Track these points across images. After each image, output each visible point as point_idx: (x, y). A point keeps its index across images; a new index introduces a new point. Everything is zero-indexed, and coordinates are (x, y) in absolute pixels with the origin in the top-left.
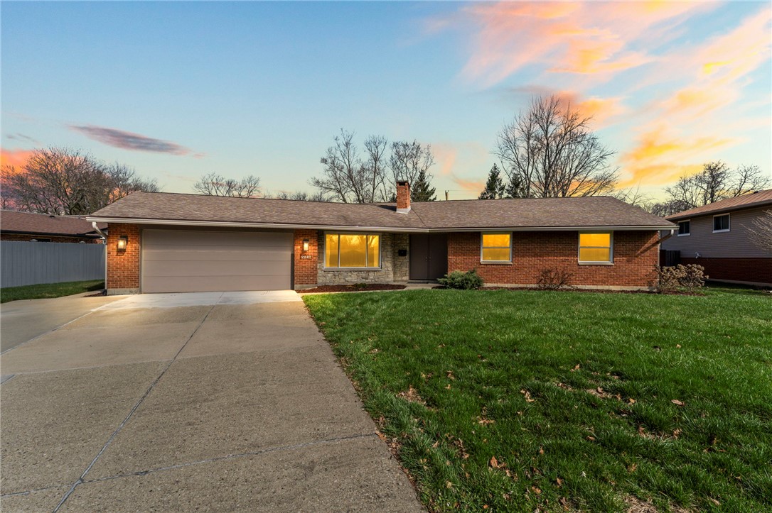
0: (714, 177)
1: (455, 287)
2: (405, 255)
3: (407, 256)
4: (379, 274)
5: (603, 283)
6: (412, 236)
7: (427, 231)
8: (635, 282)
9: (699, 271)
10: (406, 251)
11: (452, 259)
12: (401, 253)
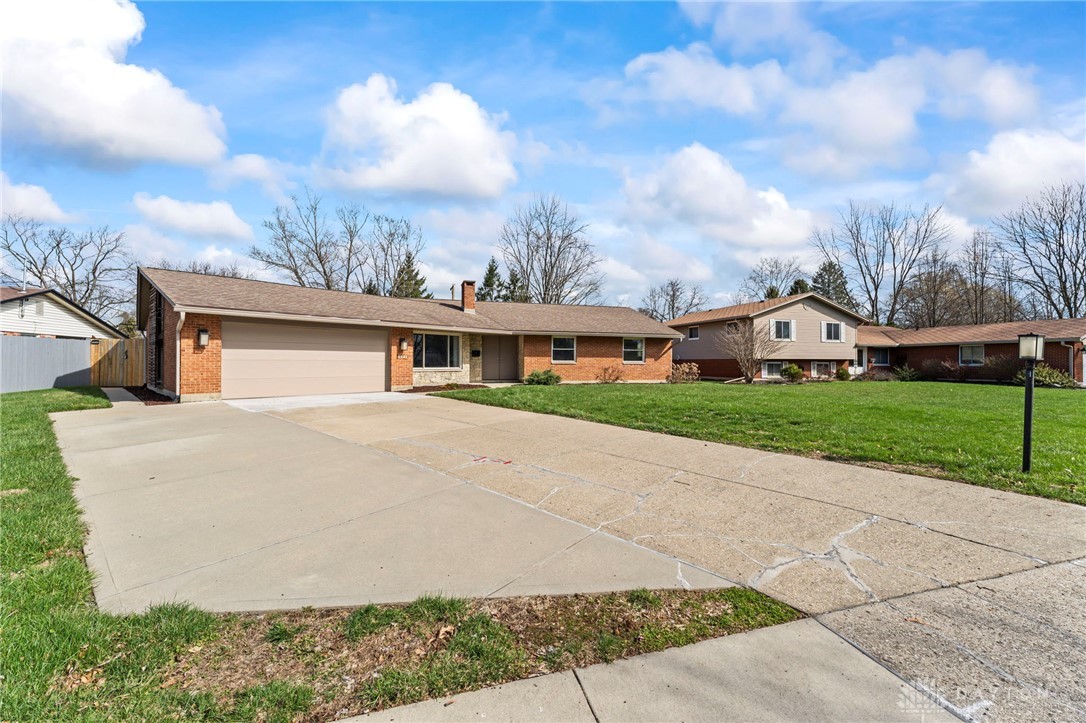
0: (674, 290)
1: (539, 383)
2: (478, 355)
3: (480, 357)
4: (461, 374)
5: (639, 378)
6: (485, 337)
7: (511, 333)
8: (658, 377)
9: (695, 367)
10: (479, 352)
11: (527, 360)
12: (475, 354)
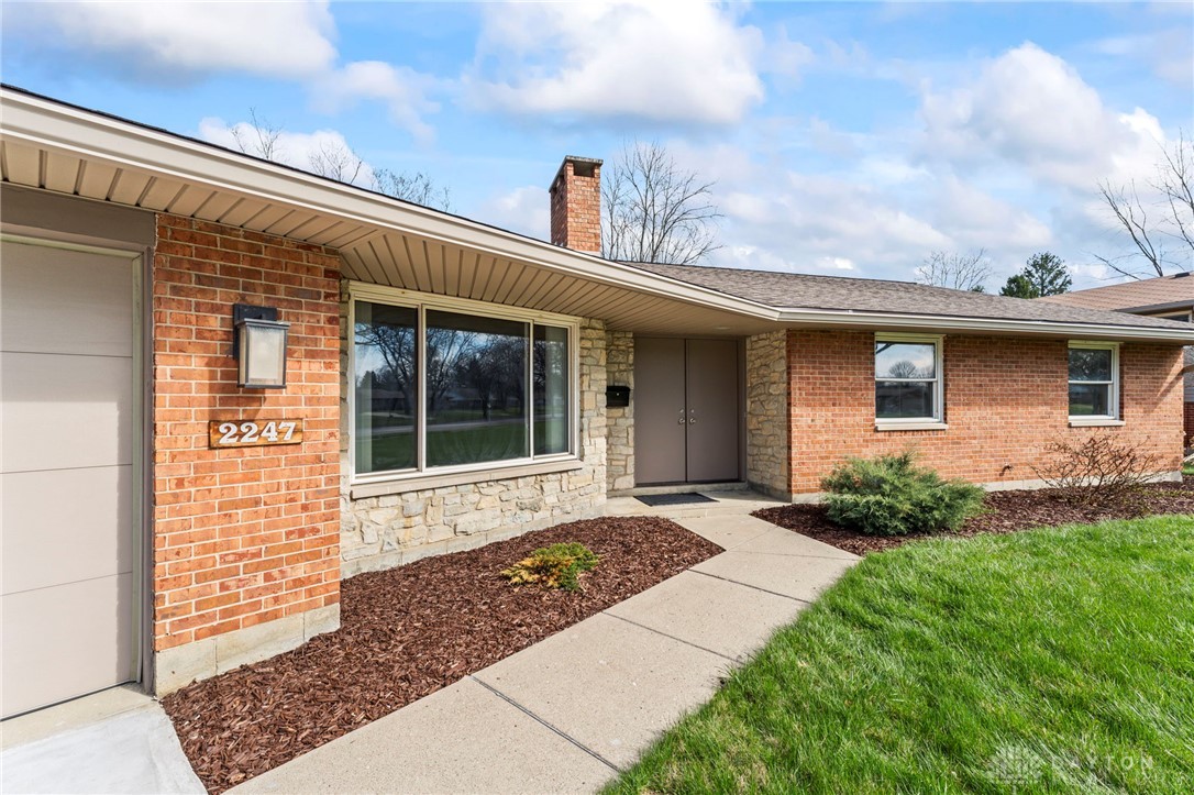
2: (623, 401)
3: (629, 410)
8: (1154, 464)
10: (626, 390)
11: (802, 416)
12: (617, 396)
